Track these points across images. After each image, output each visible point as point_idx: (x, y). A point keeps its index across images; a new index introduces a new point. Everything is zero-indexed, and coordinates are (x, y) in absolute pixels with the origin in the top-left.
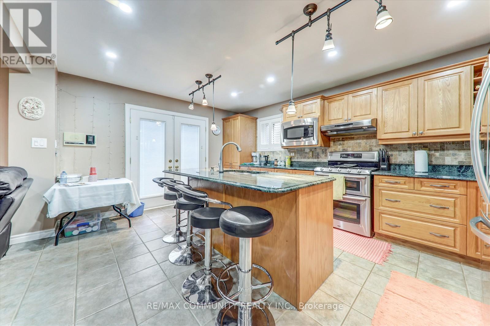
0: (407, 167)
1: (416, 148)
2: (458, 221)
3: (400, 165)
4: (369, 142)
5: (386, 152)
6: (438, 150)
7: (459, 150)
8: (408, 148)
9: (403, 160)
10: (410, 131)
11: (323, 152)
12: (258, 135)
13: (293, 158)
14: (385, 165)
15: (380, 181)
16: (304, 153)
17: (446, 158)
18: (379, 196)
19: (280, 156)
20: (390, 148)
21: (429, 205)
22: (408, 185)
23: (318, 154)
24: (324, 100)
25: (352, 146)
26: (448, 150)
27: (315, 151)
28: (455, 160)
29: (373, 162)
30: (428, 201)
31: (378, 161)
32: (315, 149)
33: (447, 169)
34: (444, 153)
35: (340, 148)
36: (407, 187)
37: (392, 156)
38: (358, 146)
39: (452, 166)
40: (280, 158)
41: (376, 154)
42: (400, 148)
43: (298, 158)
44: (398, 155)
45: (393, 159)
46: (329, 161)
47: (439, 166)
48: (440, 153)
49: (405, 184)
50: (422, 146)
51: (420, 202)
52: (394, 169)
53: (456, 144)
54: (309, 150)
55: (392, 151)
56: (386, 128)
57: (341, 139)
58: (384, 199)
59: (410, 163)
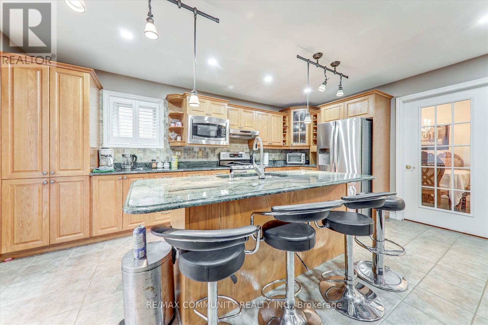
4: (242, 146)
6: (271, 153)
11: (212, 152)
16: (193, 152)
19: (158, 155)
23: (207, 154)
27: (204, 151)
31: (250, 159)
32: (204, 148)
35: (225, 149)
43: (185, 158)
54: (199, 150)
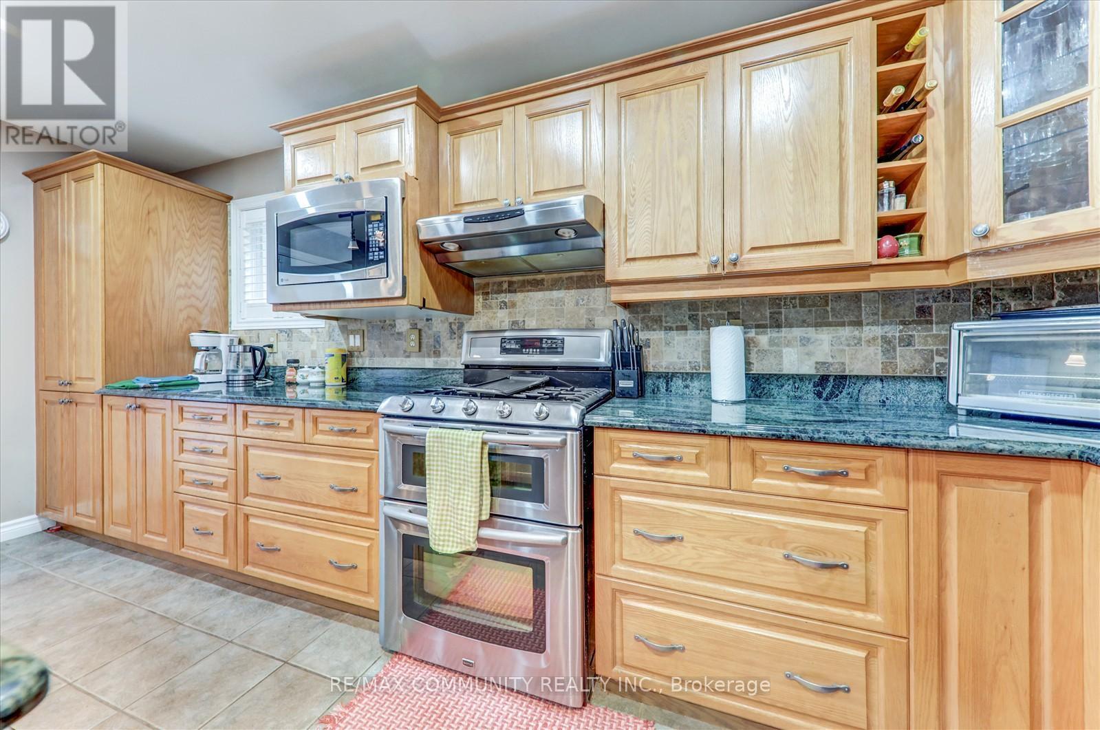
0: (688, 382)
1: (709, 319)
2: (879, 619)
3: (668, 377)
4: (586, 297)
5: (633, 330)
6: (764, 326)
7: (817, 325)
8: (690, 318)
9: (677, 360)
10: (702, 252)
11: (452, 332)
12: (233, 266)
13: (356, 354)
14: (628, 378)
15: (616, 451)
16: (393, 335)
17: (784, 351)
18: (613, 520)
19: (314, 347)
20: (643, 319)
21: (779, 554)
22: (708, 468)
23: (437, 341)
24: (438, 123)
25: (538, 311)
26: (791, 326)
27: (426, 329)
28: (806, 356)
29: (597, 369)
30: (777, 536)
31: (610, 365)
32: (427, 320)
33: (790, 387)
34: (779, 335)
35: (501, 318)
36: (706, 475)
37: (649, 347)
38: (556, 310)
39: (802, 378)
40: (314, 354)
41: (605, 338)
42: (668, 319)
43: (372, 355)
44: (664, 344)
45: (651, 357)
46: (467, 366)
47: (768, 379)
48: (769, 335)
49: (697, 462)
50: (726, 312)
51: (749, 541)
52: (653, 390)
53: (809, 306)
54: (409, 326)
55: (647, 328)
56: (633, 239)
57: (505, 286)
58: (628, 534)
59: (695, 371)
